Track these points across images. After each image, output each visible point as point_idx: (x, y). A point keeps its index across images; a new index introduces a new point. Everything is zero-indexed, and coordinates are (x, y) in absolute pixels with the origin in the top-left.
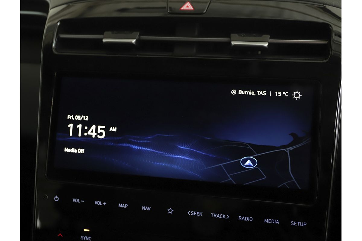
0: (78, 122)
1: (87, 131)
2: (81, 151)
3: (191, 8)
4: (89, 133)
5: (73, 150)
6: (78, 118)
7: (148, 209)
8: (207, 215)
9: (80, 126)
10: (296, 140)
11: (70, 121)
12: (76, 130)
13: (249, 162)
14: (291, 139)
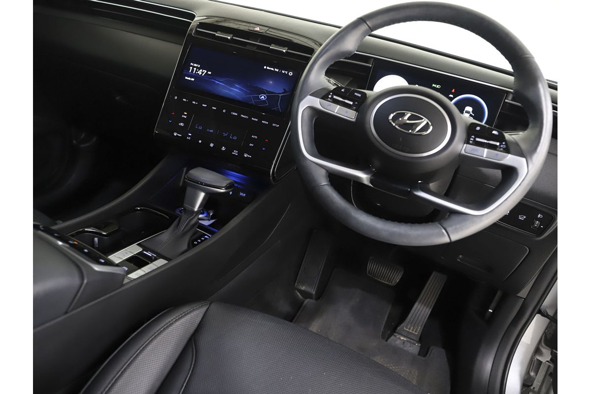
0: (195, 67)
1: (198, 71)
2: (193, 79)
3: (259, 30)
4: (199, 72)
5: (189, 79)
6: (195, 65)
7: (215, 108)
8: (239, 115)
9: (195, 69)
10: (285, 91)
11: (192, 66)
12: (193, 70)
13: (263, 97)
14: (283, 91)
